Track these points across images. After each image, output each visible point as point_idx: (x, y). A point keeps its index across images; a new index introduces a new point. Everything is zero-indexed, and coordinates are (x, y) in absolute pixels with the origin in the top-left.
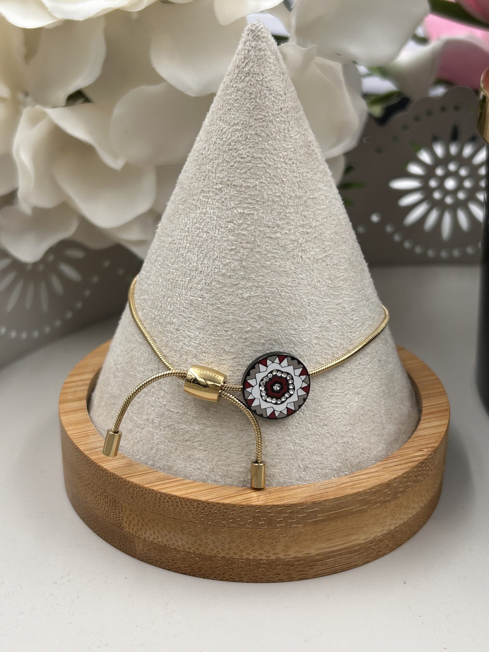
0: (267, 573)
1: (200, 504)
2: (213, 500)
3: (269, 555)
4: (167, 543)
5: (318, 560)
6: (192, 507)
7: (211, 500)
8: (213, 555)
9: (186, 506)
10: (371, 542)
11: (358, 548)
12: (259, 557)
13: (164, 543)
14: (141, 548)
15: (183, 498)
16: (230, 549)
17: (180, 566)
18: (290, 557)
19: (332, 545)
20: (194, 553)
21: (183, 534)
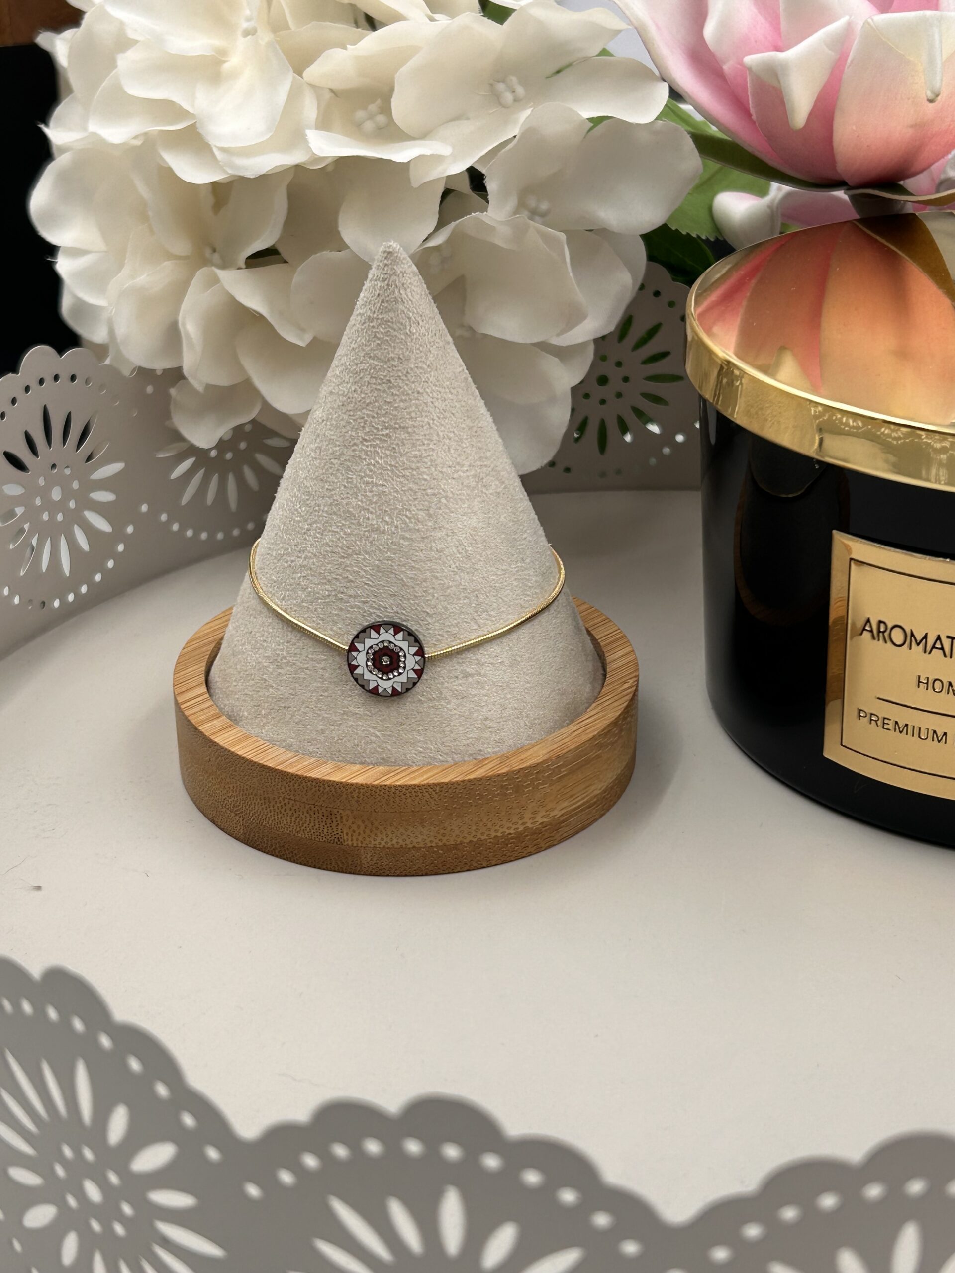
0: (517, 848)
1: (442, 787)
2: (457, 779)
3: (517, 827)
4: (403, 844)
5: (563, 822)
6: (434, 793)
7: (455, 780)
8: (458, 843)
9: (427, 794)
10: (604, 791)
11: (595, 800)
12: (508, 832)
13: (400, 845)
14: (369, 859)
15: (423, 785)
16: (477, 830)
17: (420, 866)
18: (538, 824)
19: (574, 801)
20: (437, 846)
21: (423, 827)
